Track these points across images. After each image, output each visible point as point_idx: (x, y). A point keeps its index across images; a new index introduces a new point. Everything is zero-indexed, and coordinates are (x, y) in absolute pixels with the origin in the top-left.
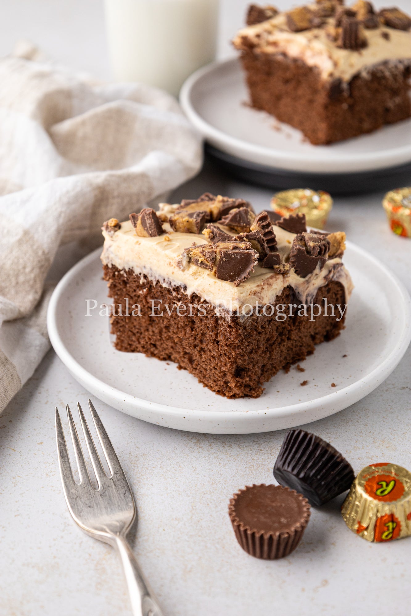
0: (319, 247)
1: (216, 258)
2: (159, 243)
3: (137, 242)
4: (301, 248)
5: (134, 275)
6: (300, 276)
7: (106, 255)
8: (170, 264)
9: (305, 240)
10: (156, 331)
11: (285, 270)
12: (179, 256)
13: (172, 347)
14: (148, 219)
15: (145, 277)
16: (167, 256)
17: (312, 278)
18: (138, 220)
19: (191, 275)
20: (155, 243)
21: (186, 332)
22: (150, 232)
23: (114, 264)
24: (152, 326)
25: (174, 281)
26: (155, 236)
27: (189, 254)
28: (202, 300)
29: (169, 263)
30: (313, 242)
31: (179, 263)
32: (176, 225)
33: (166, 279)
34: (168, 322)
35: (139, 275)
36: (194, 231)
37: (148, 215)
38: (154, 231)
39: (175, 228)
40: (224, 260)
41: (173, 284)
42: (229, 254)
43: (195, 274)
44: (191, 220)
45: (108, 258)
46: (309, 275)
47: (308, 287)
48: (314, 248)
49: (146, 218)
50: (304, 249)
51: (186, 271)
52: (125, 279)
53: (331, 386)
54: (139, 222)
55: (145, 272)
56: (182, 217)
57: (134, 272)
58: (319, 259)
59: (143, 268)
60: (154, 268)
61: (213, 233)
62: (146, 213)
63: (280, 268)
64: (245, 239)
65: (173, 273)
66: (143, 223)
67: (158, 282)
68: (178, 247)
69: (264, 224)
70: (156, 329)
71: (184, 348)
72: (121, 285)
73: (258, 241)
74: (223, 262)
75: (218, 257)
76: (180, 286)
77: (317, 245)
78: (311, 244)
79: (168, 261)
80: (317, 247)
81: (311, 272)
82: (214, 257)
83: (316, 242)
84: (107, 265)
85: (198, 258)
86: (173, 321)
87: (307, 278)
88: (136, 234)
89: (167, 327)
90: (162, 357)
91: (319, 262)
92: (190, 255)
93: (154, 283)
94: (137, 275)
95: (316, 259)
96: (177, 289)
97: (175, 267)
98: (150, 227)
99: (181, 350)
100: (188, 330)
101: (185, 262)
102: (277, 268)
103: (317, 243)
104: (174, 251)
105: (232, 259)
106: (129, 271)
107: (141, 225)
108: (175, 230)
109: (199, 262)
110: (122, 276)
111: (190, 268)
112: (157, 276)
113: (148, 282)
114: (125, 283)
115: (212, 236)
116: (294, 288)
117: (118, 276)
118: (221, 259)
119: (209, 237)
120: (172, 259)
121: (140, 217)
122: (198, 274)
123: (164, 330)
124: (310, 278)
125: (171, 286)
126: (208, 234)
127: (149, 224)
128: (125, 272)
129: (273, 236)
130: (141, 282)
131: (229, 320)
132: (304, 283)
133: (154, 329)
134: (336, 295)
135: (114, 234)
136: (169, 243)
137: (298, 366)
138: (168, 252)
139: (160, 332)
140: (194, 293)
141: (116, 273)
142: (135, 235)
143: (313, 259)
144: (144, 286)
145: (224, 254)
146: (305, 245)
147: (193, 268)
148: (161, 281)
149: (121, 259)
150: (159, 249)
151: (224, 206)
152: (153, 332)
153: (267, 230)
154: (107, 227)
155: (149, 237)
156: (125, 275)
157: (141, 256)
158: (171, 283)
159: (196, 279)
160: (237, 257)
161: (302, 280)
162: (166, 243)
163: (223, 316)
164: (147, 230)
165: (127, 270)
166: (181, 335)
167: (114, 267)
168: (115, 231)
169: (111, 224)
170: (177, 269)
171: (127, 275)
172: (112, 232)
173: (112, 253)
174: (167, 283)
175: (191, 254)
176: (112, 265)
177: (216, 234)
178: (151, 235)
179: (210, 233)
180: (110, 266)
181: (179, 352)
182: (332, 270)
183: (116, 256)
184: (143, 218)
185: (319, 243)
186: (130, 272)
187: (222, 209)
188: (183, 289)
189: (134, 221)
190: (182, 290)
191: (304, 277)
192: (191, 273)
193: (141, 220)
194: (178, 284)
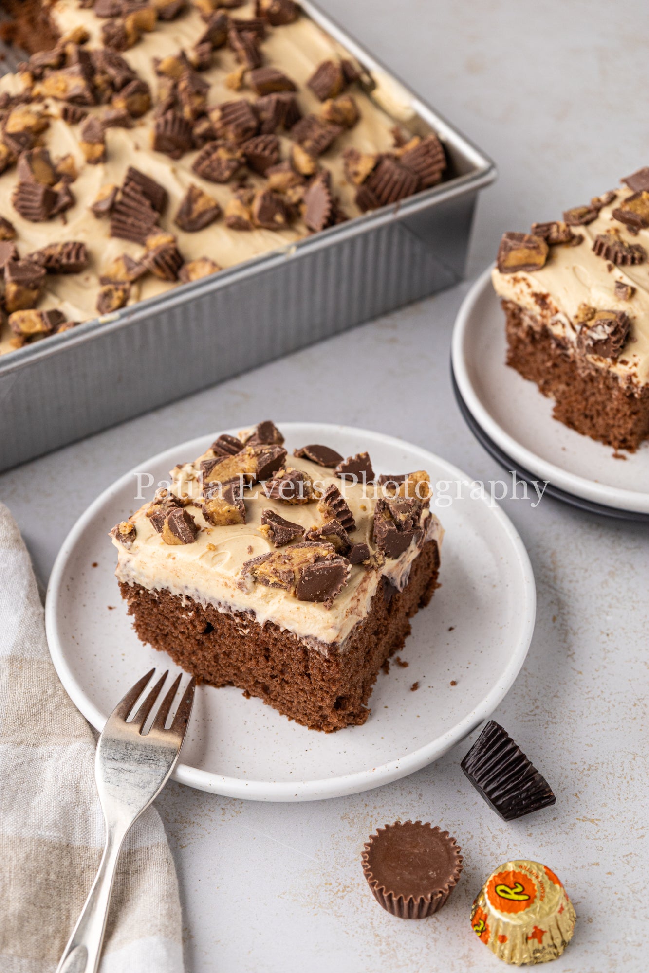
0: (412, 518)
1: (294, 579)
2: (203, 556)
3: (170, 555)
4: (391, 528)
5: (171, 595)
6: (391, 558)
7: (125, 573)
8: (226, 584)
9: (388, 508)
10: (209, 656)
11: (379, 565)
12: (237, 574)
13: (235, 674)
14: (178, 522)
15: (188, 598)
16: (220, 575)
17: (406, 557)
18: (163, 524)
19: (260, 598)
20: (198, 556)
21: (258, 661)
22: (185, 539)
23: (137, 583)
24: (202, 650)
25: (235, 605)
26: (191, 542)
27: (254, 573)
28: (282, 630)
29: (224, 584)
30: (402, 513)
31: (241, 586)
32: (213, 518)
33: (222, 603)
34: (229, 648)
35: (178, 596)
36: (238, 521)
37: (178, 517)
38: (190, 536)
39: (213, 522)
40: (306, 578)
41: (233, 609)
42: (312, 571)
43: (266, 596)
44: (233, 508)
45: (128, 575)
46: (404, 554)
47: (402, 568)
48: (406, 522)
49: (175, 522)
50: (395, 527)
51: (252, 594)
52: (156, 599)
53: (450, 684)
54: (166, 526)
55: (188, 592)
56: (220, 505)
57: (171, 593)
58: (413, 534)
59: (184, 589)
60: (202, 589)
61: (271, 528)
62: (174, 516)
63: (372, 564)
64: (321, 536)
65: (232, 596)
66: (173, 528)
67: (210, 605)
68: (231, 558)
69: (336, 502)
70: (209, 654)
71: (254, 677)
72: (149, 604)
73: (338, 534)
74: (305, 581)
75: (298, 577)
76: (246, 611)
77: (408, 516)
78: (401, 517)
79: (221, 580)
80: (409, 520)
81: (405, 550)
82: (293, 577)
83: (405, 513)
84: (126, 583)
85: (268, 578)
86: (237, 648)
87: (400, 559)
88: (162, 541)
89: (227, 655)
90: (219, 684)
91: (414, 537)
92: (254, 574)
93: (204, 607)
94: (175, 596)
95: (411, 534)
96: (241, 615)
97: (234, 589)
98: (182, 532)
99: (250, 678)
100: (261, 659)
101: (249, 582)
102: (369, 565)
103: (407, 514)
104: (229, 567)
105: (318, 576)
106: (162, 591)
107: (169, 531)
108: (213, 524)
109: (270, 583)
110: (152, 595)
111: (256, 589)
112: (207, 599)
113: (194, 604)
114: (155, 603)
115: (271, 534)
116: (387, 576)
117: (143, 595)
118: (302, 578)
119: (269, 536)
120: (229, 579)
121: (166, 521)
122: (270, 596)
123: (222, 656)
124: (405, 556)
125: (231, 611)
126: (266, 532)
127: (181, 528)
128: (156, 590)
129: (349, 514)
130: (183, 605)
131: (327, 654)
132: (397, 565)
133: (206, 654)
135: (131, 546)
136: (216, 553)
137: (398, 659)
138: (219, 569)
139: (216, 657)
140: (268, 621)
141: (141, 592)
142: (163, 544)
143: (406, 535)
144: (187, 609)
145: (305, 572)
146: (392, 516)
147: (262, 589)
148: (215, 606)
149: (148, 577)
150: (206, 566)
151: (260, 463)
152: (204, 656)
153: (340, 510)
154: (119, 536)
155: (183, 544)
156: (157, 596)
157: (178, 574)
158: (230, 607)
159: (268, 602)
160: (323, 574)
161: (396, 562)
162: (212, 554)
163: (316, 648)
164: (179, 537)
165: (159, 590)
166: (251, 664)
167: (138, 587)
168: (133, 541)
169: (124, 531)
170: (238, 591)
171: (158, 594)
172: (129, 543)
173: (133, 570)
174: (225, 607)
175: (256, 572)
176: (135, 583)
177: (276, 530)
178: (186, 542)
179: (269, 529)
180: (131, 584)
181: (247, 681)
182: (424, 533)
183: (141, 574)
184: (171, 522)
185: (409, 512)
186: (165, 592)
187: (259, 469)
188: (250, 615)
189: (157, 525)
190: (249, 617)
191: (396, 557)
192: (260, 596)
193: (169, 524)
194: (242, 609)
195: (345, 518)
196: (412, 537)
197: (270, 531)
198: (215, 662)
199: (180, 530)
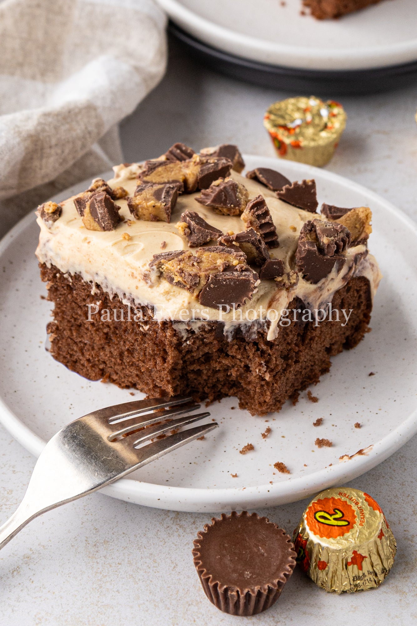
0: (336, 243)
2: (116, 244)
3: (86, 239)
4: (311, 248)
5: (82, 281)
6: (309, 282)
7: (43, 252)
8: (133, 275)
9: (315, 231)
10: (115, 353)
11: (291, 283)
12: (145, 265)
13: (137, 375)
14: (99, 207)
15: (98, 286)
16: (128, 264)
17: (326, 284)
18: (85, 207)
19: (162, 294)
20: (111, 243)
21: (156, 363)
22: (103, 225)
23: (54, 264)
24: (109, 346)
25: (138, 298)
26: (109, 230)
27: (161, 267)
29: (131, 274)
30: (327, 236)
31: (146, 277)
32: (138, 211)
33: (127, 295)
34: (132, 346)
35: (89, 283)
36: (162, 218)
37: (99, 202)
38: (108, 223)
39: (137, 215)
40: (212, 286)
41: (137, 302)
43: (167, 293)
44: (158, 204)
45: (46, 255)
46: (323, 280)
47: (321, 295)
48: (329, 245)
49: (96, 206)
50: (316, 248)
51: (155, 288)
52: (71, 284)
53: (354, 426)
54: (87, 210)
55: (98, 280)
56: (147, 200)
57: (82, 279)
58: (335, 260)
59: (95, 275)
60: (110, 277)
61: (189, 227)
62: (96, 200)
63: (284, 281)
64: (234, 243)
65: (137, 287)
66: (93, 212)
67: (116, 296)
68: (143, 250)
69: (260, 212)
70: (115, 350)
71: (154, 380)
72: (65, 290)
73: (253, 244)
74: (210, 288)
76: (147, 306)
77: (333, 240)
78: (325, 240)
79: (129, 270)
80: (332, 244)
81: (325, 276)
83: (330, 237)
84: (45, 264)
85: (173, 275)
86: (138, 346)
87: (319, 284)
88: (83, 225)
89: (131, 352)
90: (123, 385)
91: (335, 264)
92: (161, 269)
93: (111, 297)
94: (86, 283)
95: (332, 260)
96: (144, 309)
97: (139, 280)
98: (102, 218)
99: (150, 381)
100: (159, 360)
101: (154, 276)
102: (280, 282)
103: (332, 238)
104: (138, 258)
106: (75, 275)
107: (90, 215)
108: (137, 217)
110: (66, 279)
111: (160, 284)
112: (114, 288)
113: (102, 293)
114: (70, 289)
115: (188, 232)
116: (302, 299)
117: (60, 278)
119: (185, 234)
120: (136, 269)
121: (88, 204)
122: (172, 294)
123: (126, 353)
124: (324, 283)
125: (134, 304)
126: (183, 229)
127: (101, 214)
128: (70, 275)
129: (272, 228)
130: (93, 293)
132: (315, 291)
133: (112, 350)
134: (358, 291)
135: (52, 225)
136: (130, 243)
137: (310, 394)
138: (129, 258)
139: (121, 355)
141: (58, 275)
142: (82, 227)
143: (327, 260)
144: (96, 297)
146: (317, 239)
147: (165, 285)
148: (121, 296)
149: (63, 259)
150: (117, 253)
151: (201, 171)
152: (110, 352)
153: (263, 221)
154: (43, 214)
155: (101, 231)
156: (71, 280)
157: (91, 259)
158: (133, 300)
159: (168, 300)
161: (313, 287)
162: (126, 243)
164: (99, 222)
165: (73, 274)
166: (150, 364)
167: (54, 268)
168: (55, 220)
169: (48, 210)
170: (142, 283)
171: (72, 279)
172: (51, 222)
173: (51, 250)
174: (129, 299)
175: (162, 267)
176: (52, 265)
177: (194, 229)
178: (104, 229)
179: (186, 227)
180: (49, 266)
181: (147, 384)
182: (352, 266)
183: (57, 254)
184: (92, 207)
185: (335, 237)
186: (78, 277)
187: (200, 176)
188: (150, 311)
189: (80, 208)
190: (150, 312)
191: (315, 282)
192: (162, 291)
193: (90, 207)
194: (144, 303)
195: (268, 231)
196: (334, 264)
197: (187, 230)
198: (120, 360)
199: (100, 215)
